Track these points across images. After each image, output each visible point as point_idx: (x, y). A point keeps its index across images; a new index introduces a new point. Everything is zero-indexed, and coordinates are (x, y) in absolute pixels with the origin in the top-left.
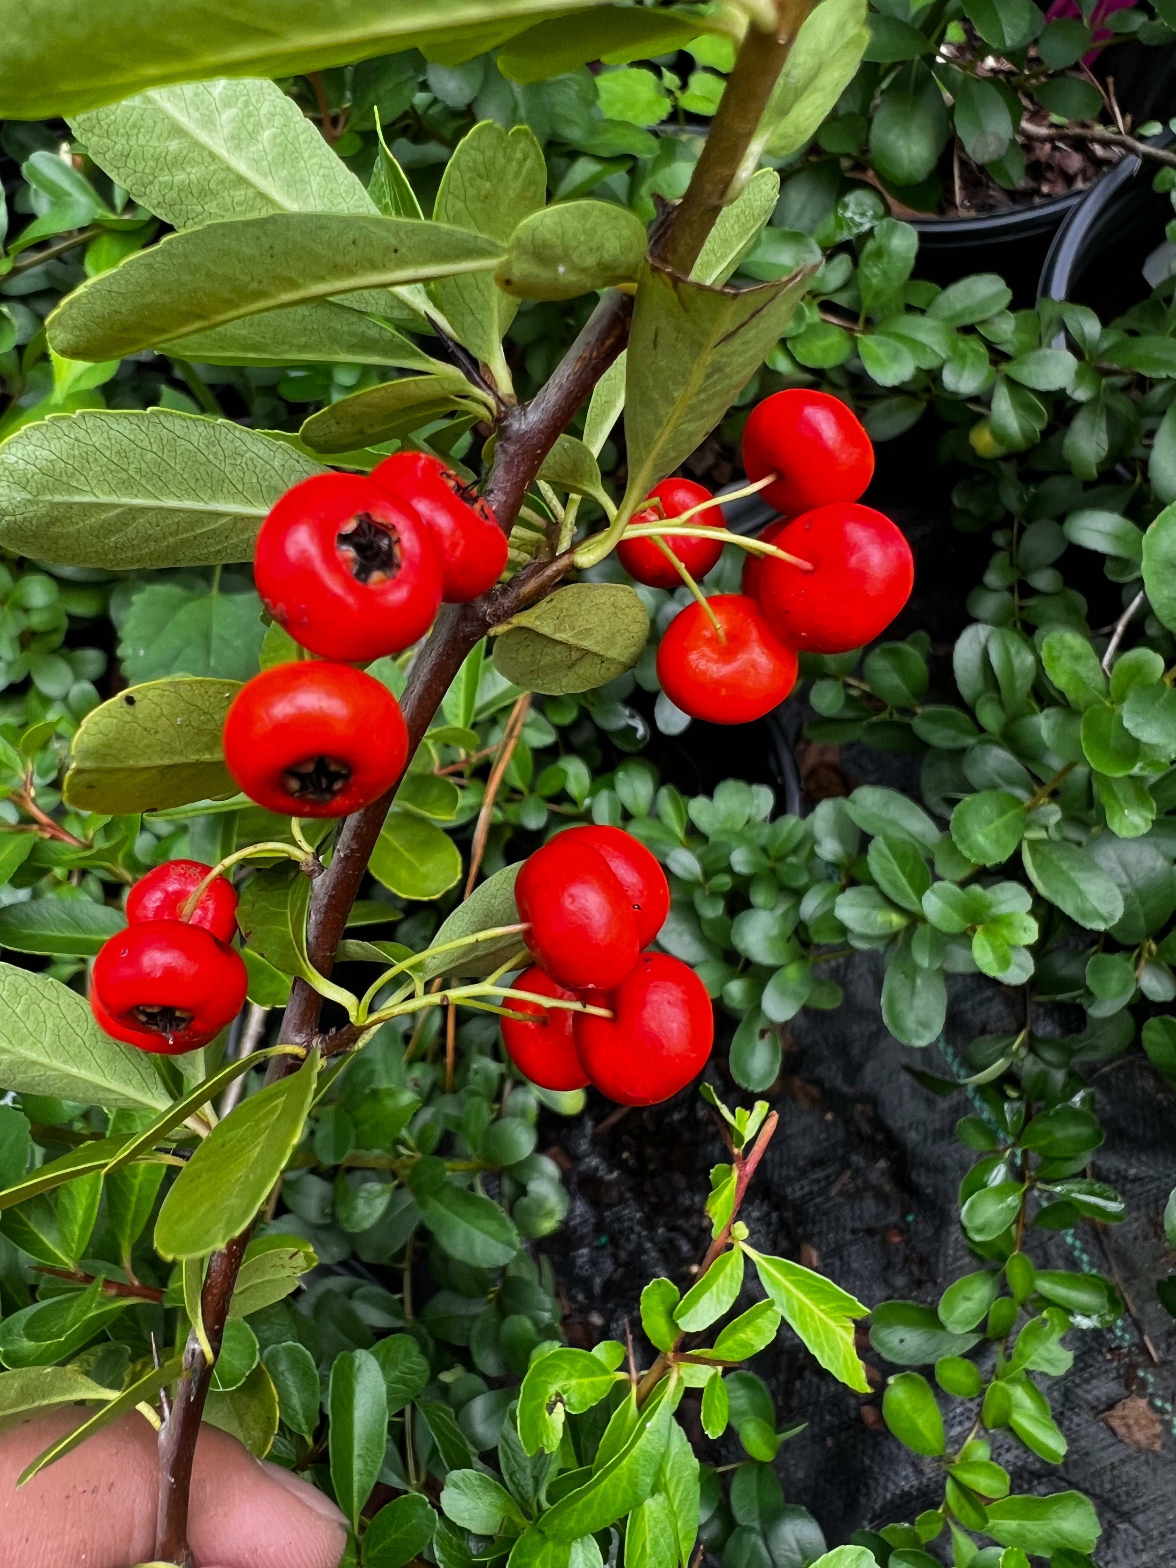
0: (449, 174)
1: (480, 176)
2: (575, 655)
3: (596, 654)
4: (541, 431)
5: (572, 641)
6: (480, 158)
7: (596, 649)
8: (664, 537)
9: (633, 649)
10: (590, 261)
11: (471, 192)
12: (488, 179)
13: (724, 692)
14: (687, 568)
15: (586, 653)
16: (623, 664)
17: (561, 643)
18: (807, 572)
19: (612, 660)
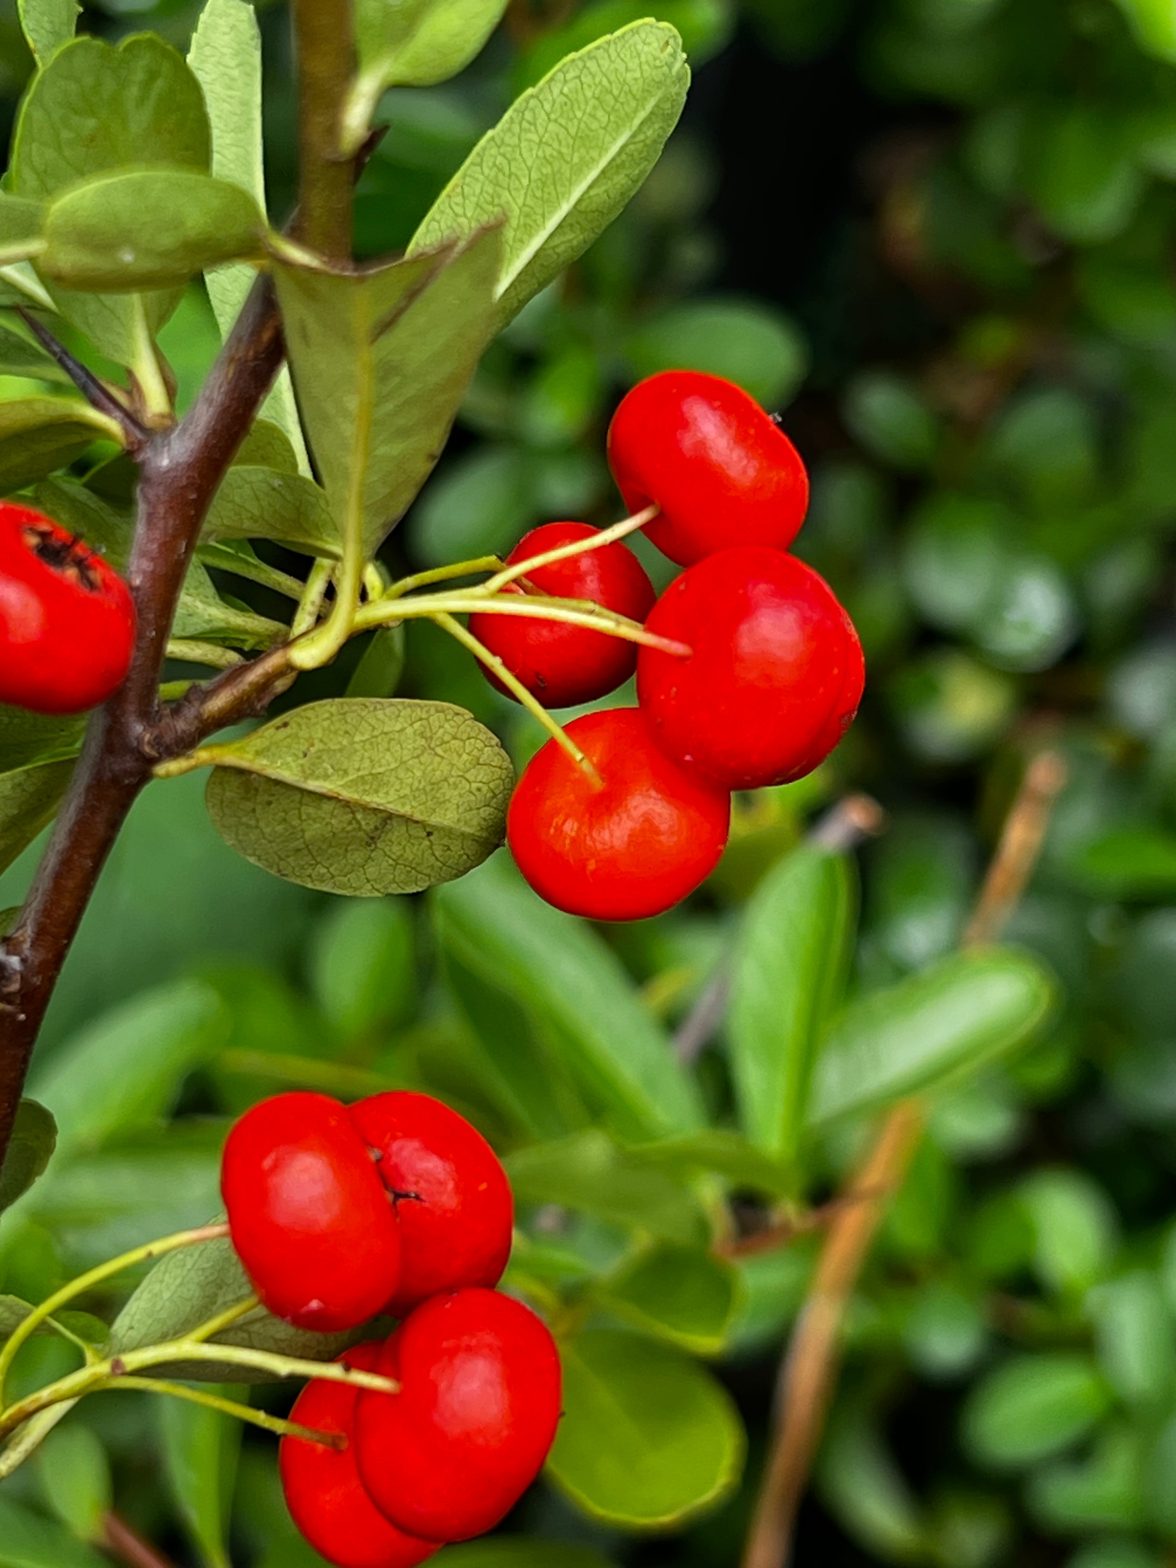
0: (28, 116)
1: (76, 112)
2: (368, 823)
3: (407, 820)
4: (190, 466)
5: (346, 794)
6: (73, 87)
7: (405, 810)
8: (457, 616)
9: (485, 812)
10: (167, 241)
11: (65, 135)
12: (93, 114)
13: (592, 865)
14: (506, 664)
15: (388, 817)
16: (475, 839)
17: (330, 798)
18: (681, 659)
19: (448, 832)
